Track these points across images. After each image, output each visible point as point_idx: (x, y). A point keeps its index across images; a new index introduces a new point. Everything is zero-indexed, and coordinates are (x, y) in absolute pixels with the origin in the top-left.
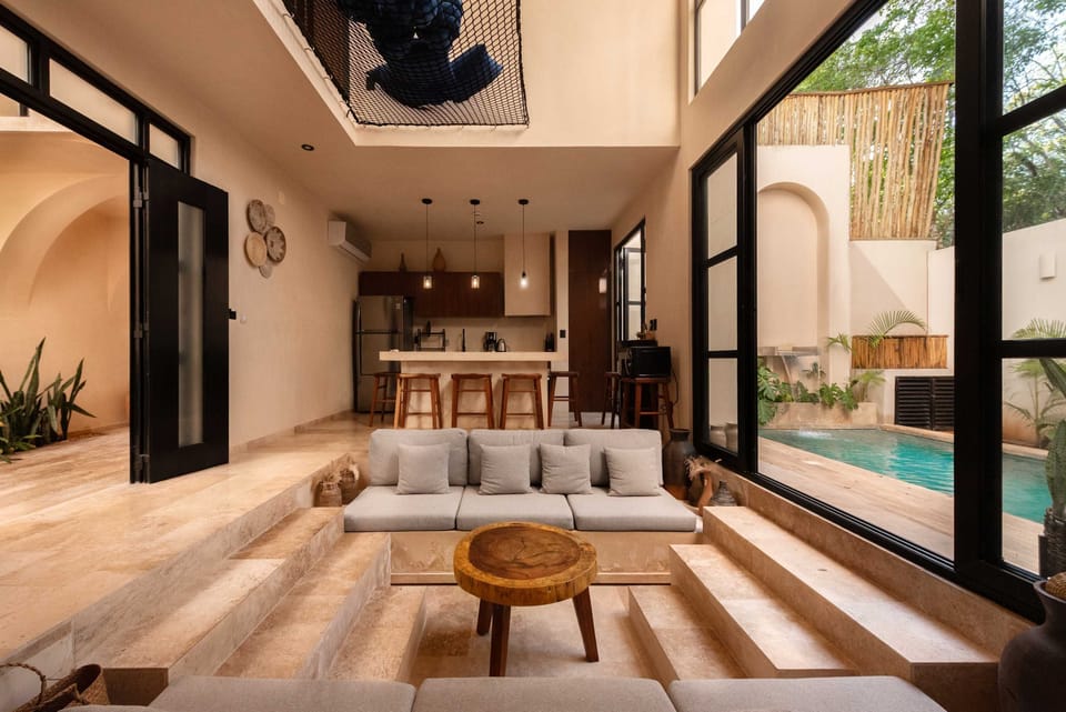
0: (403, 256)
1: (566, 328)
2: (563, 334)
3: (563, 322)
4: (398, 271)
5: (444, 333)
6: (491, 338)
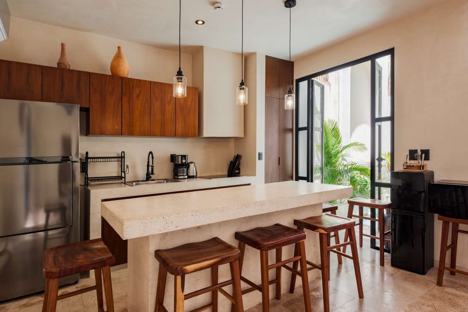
0: (63, 45)
1: (263, 151)
2: (260, 156)
4: (56, 67)
5: (124, 157)
6: (184, 161)
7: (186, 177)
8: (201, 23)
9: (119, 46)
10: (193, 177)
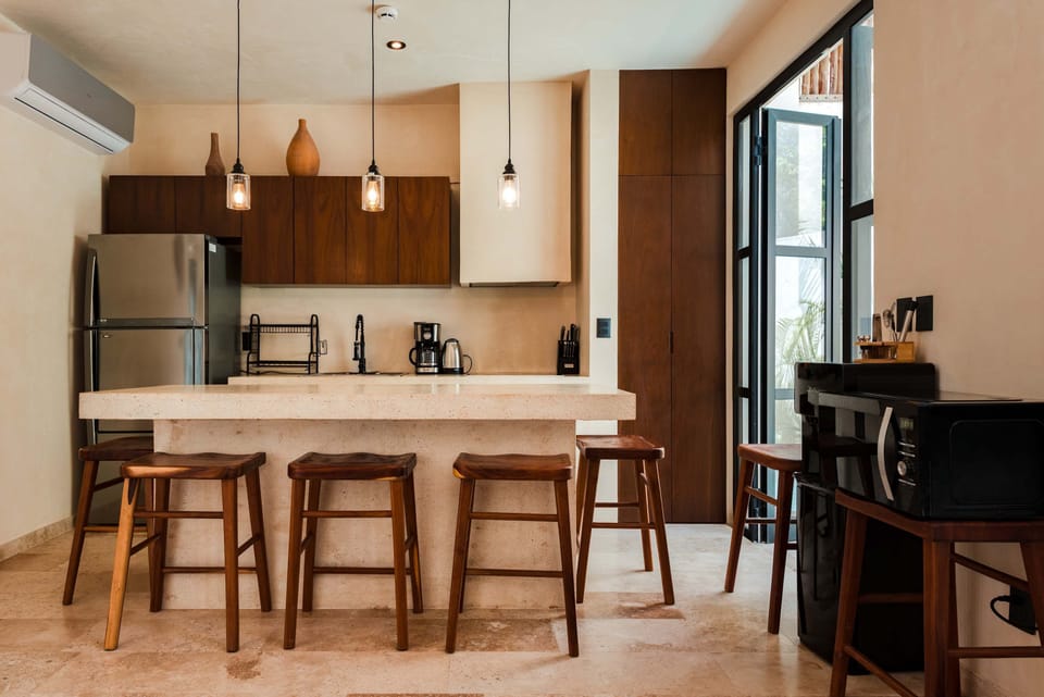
0: (214, 137)
1: (612, 313)
2: (603, 328)
3: (603, 296)
4: (204, 174)
5: (317, 326)
6: (427, 336)
7: (436, 370)
8: (399, 46)
9: (301, 117)
10: (451, 372)
